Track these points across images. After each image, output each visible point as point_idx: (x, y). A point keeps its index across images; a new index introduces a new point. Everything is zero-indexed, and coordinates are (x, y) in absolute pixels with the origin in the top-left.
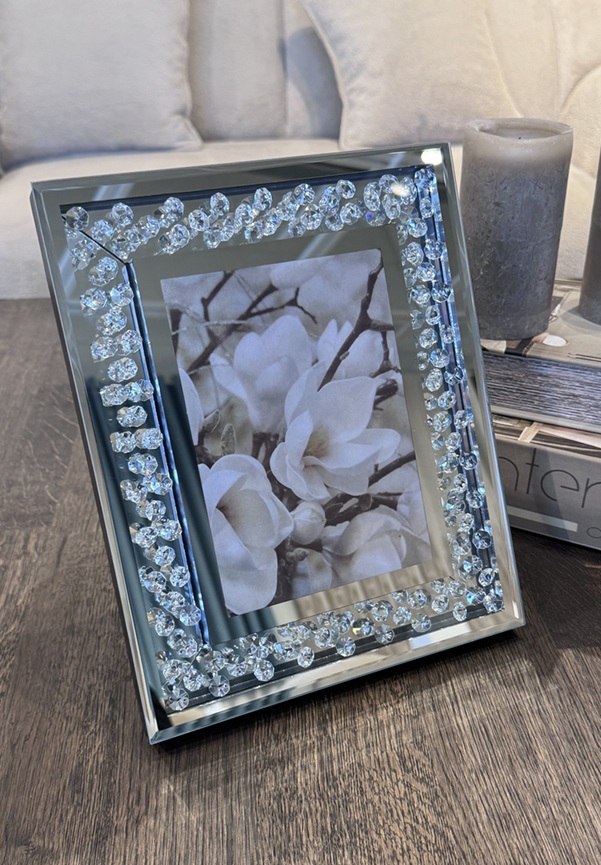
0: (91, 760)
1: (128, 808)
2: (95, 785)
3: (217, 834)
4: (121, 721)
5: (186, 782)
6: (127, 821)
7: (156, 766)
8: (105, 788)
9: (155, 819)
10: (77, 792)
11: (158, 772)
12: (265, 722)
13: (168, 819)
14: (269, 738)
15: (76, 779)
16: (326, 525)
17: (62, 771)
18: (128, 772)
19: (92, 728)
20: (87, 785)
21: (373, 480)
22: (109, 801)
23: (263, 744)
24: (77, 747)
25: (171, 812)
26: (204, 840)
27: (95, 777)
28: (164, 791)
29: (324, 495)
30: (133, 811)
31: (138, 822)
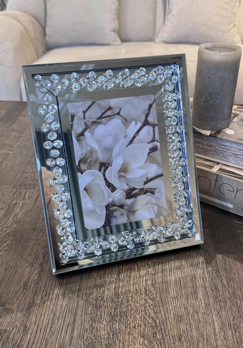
0: (32, 278)
1: (42, 297)
2: (31, 288)
3: (72, 310)
4: (46, 264)
5: (64, 290)
6: (40, 302)
7: (55, 283)
8: (35, 289)
9: (50, 302)
10: (25, 289)
11: (55, 285)
12: (98, 270)
13: (55, 303)
14: (98, 277)
15: (26, 284)
16: (126, 199)
17: (21, 281)
18: (44, 284)
19: (35, 266)
20: (29, 287)
21: (146, 183)
22: (35, 294)
23: (95, 279)
24: (28, 273)
25: (57, 300)
26: (66, 312)
27: (32, 284)
28: (56, 292)
29: (126, 187)
30: (43, 298)
31: (44, 302)
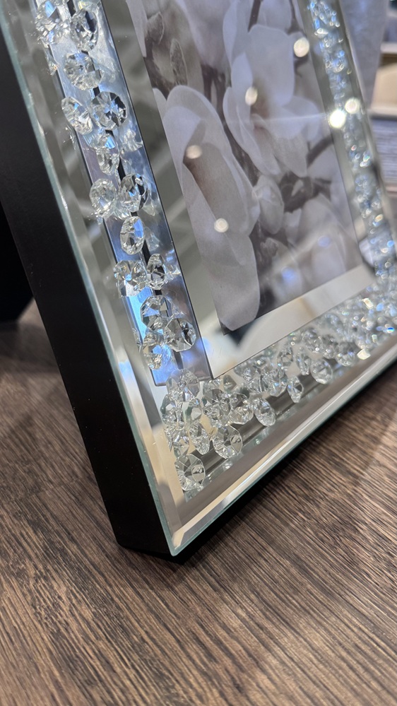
0: (71, 620)
1: (204, 674)
2: (112, 660)
5: (252, 596)
6: (222, 694)
7: (185, 590)
8: (136, 657)
9: (264, 671)
10: (89, 683)
11: (199, 598)
13: (283, 663)
15: (69, 661)
17: (30, 658)
18: (151, 616)
19: (32, 572)
20: (97, 664)
22: (160, 676)
24: (30, 611)
25: (277, 649)
26: (367, 670)
27: (101, 645)
28: (235, 623)
29: (276, 171)
30: (216, 675)
31: (239, 688)
